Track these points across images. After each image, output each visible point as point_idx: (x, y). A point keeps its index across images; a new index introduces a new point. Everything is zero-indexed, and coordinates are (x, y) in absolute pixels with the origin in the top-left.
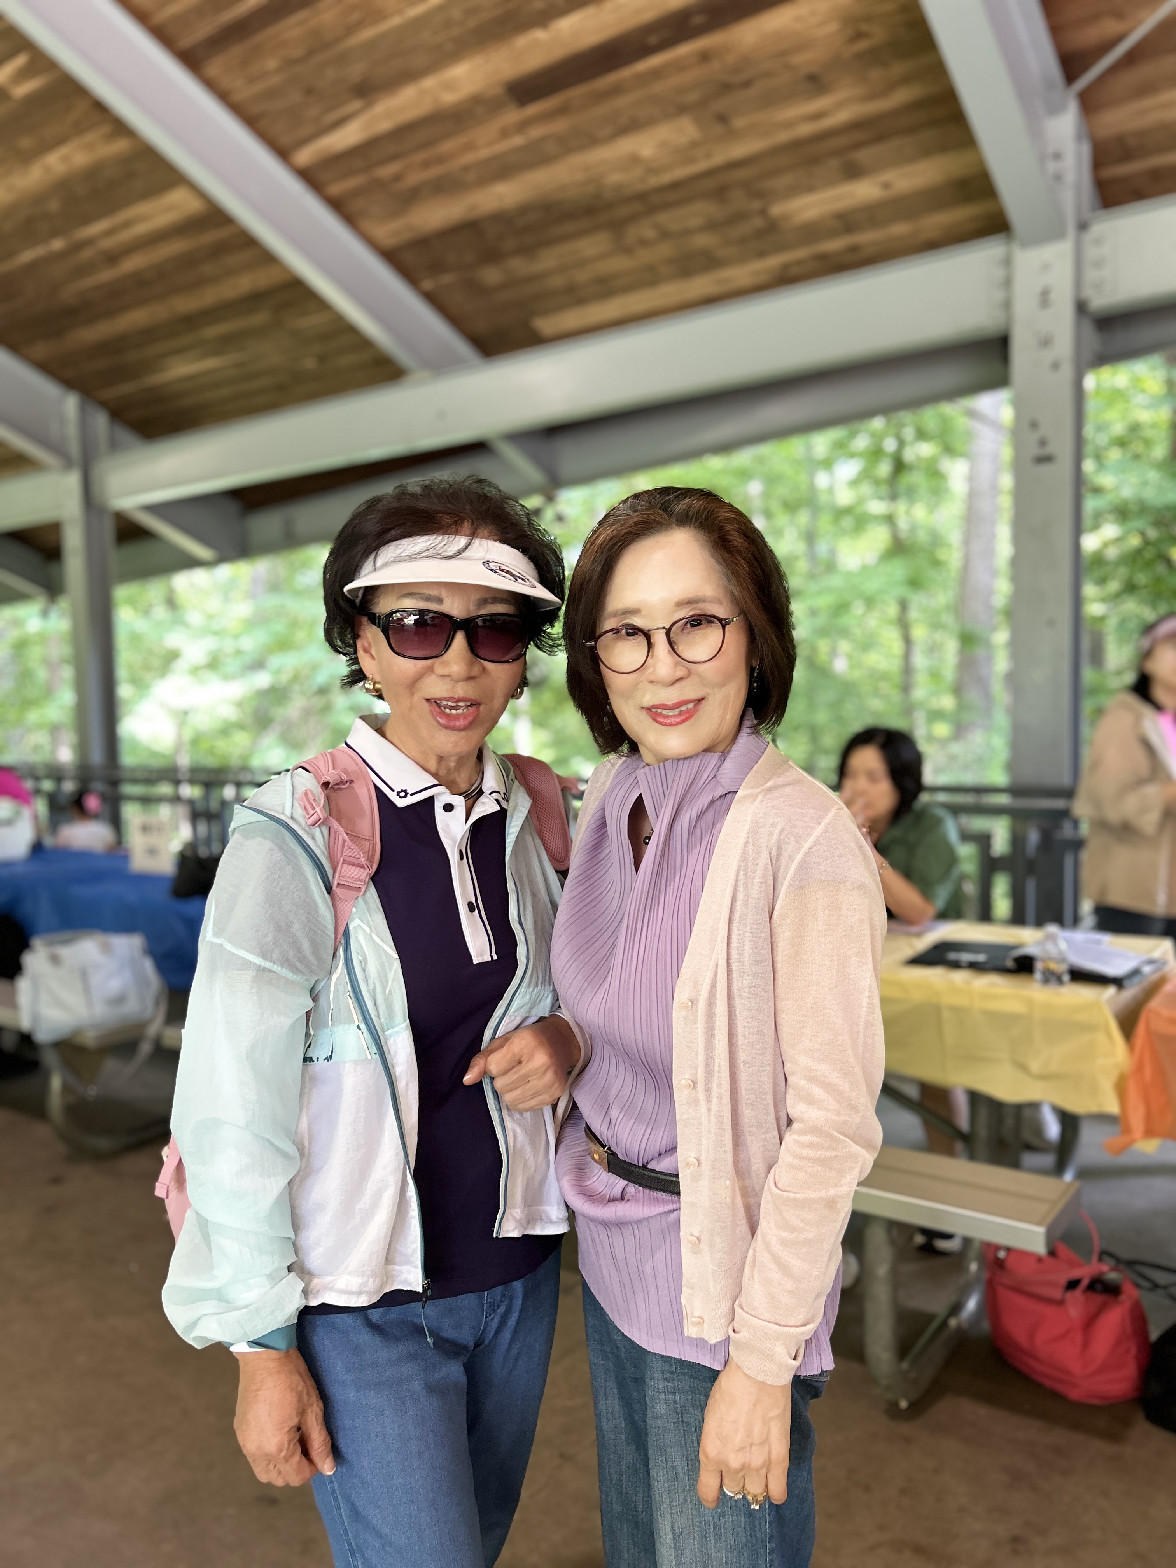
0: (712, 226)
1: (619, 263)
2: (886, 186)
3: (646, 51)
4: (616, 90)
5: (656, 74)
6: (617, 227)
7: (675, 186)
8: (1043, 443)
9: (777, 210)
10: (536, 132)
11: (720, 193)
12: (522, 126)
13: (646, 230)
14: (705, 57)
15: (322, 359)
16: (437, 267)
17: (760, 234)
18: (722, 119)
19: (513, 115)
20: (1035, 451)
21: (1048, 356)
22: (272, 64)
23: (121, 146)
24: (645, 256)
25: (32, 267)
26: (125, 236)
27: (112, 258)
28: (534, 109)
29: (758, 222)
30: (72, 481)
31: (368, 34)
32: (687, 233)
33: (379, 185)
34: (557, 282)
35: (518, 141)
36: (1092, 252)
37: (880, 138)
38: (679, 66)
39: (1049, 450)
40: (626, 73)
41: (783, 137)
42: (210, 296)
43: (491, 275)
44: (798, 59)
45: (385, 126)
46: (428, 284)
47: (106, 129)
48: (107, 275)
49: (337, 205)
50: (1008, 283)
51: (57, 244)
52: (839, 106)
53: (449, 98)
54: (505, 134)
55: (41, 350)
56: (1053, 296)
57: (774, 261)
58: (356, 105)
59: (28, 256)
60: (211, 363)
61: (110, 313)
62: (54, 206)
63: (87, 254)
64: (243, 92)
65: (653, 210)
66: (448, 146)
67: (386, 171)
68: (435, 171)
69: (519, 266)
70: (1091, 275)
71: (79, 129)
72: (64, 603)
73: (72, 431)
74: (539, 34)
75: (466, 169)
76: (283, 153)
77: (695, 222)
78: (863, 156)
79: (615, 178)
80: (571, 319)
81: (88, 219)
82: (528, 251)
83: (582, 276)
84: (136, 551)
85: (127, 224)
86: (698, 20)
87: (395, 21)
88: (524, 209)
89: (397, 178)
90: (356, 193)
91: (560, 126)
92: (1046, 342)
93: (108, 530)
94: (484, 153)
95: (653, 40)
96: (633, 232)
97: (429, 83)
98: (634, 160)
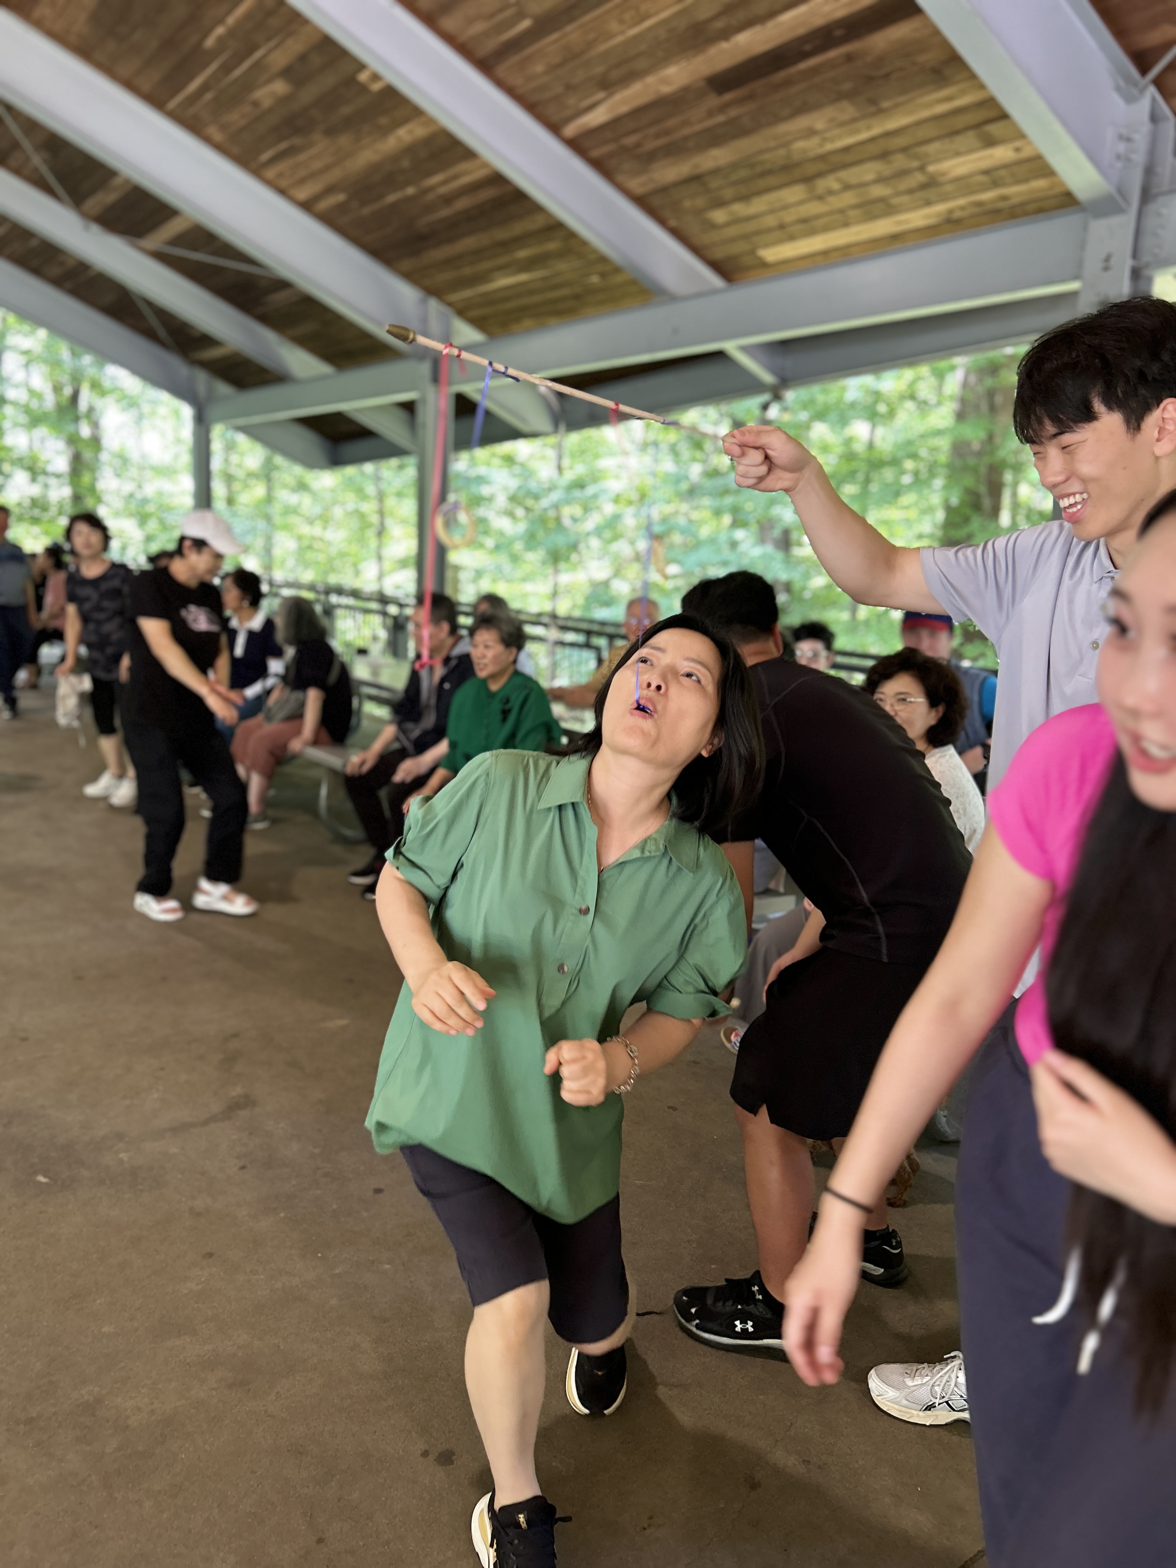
0: (881, 180)
1: (814, 208)
2: (1017, 150)
3: (805, 55)
4: (788, 83)
5: (815, 71)
6: (808, 180)
7: (847, 149)
9: (931, 169)
10: (733, 113)
11: (884, 155)
12: (722, 109)
13: (831, 182)
14: (849, 58)
15: (603, 275)
16: (677, 210)
17: (924, 187)
19: (714, 101)
22: (539, 68)
24: (834, 202)
25: (394, 206)
27: (448, 200)
28: (728, 97)
29: (919, 178)
31: (603, 47)
32: (865, 185)
33: (625, 150)
34: (770, 221)
35: (721, 118)
36: (1150, 222)
38: (831, 65)
40: (793, 70)
43: (719, 216)
44: (922, 58)
45: (624, 109)
46: (671, 223)
48: (445, 212)
49: (596, 165)
50: (1081, 246)
51: (410, 191)
52: (963, 92)
53: (666, 89)
54: (710, 114)
55: (407, 264)
56: (1115, 260)
58: (601, 95)
59: (391, 198)
60: (523, 277)
63: (431, 196)
64: (522, 88)
65: (834, 169)
66: (671, 123)
67: (630, 141)
68: (665, 140)
69: (739, 209)
74: (724, 45)
75: (686, 139)
76: (554, 128)
77: (869, 177)
78: (994, 129)
80: (787, 250)
81: (429, 174)
82: (744, 198)
83: (789, 217)
85: (456, 177)
86: (838, 33)
87: (620, 39)
89: (638, 145)
90: (610, 156)
91: (747, 109)
94: (698, 128)
95: (808, 47)
96: (822, 184)
97: (650, 80)
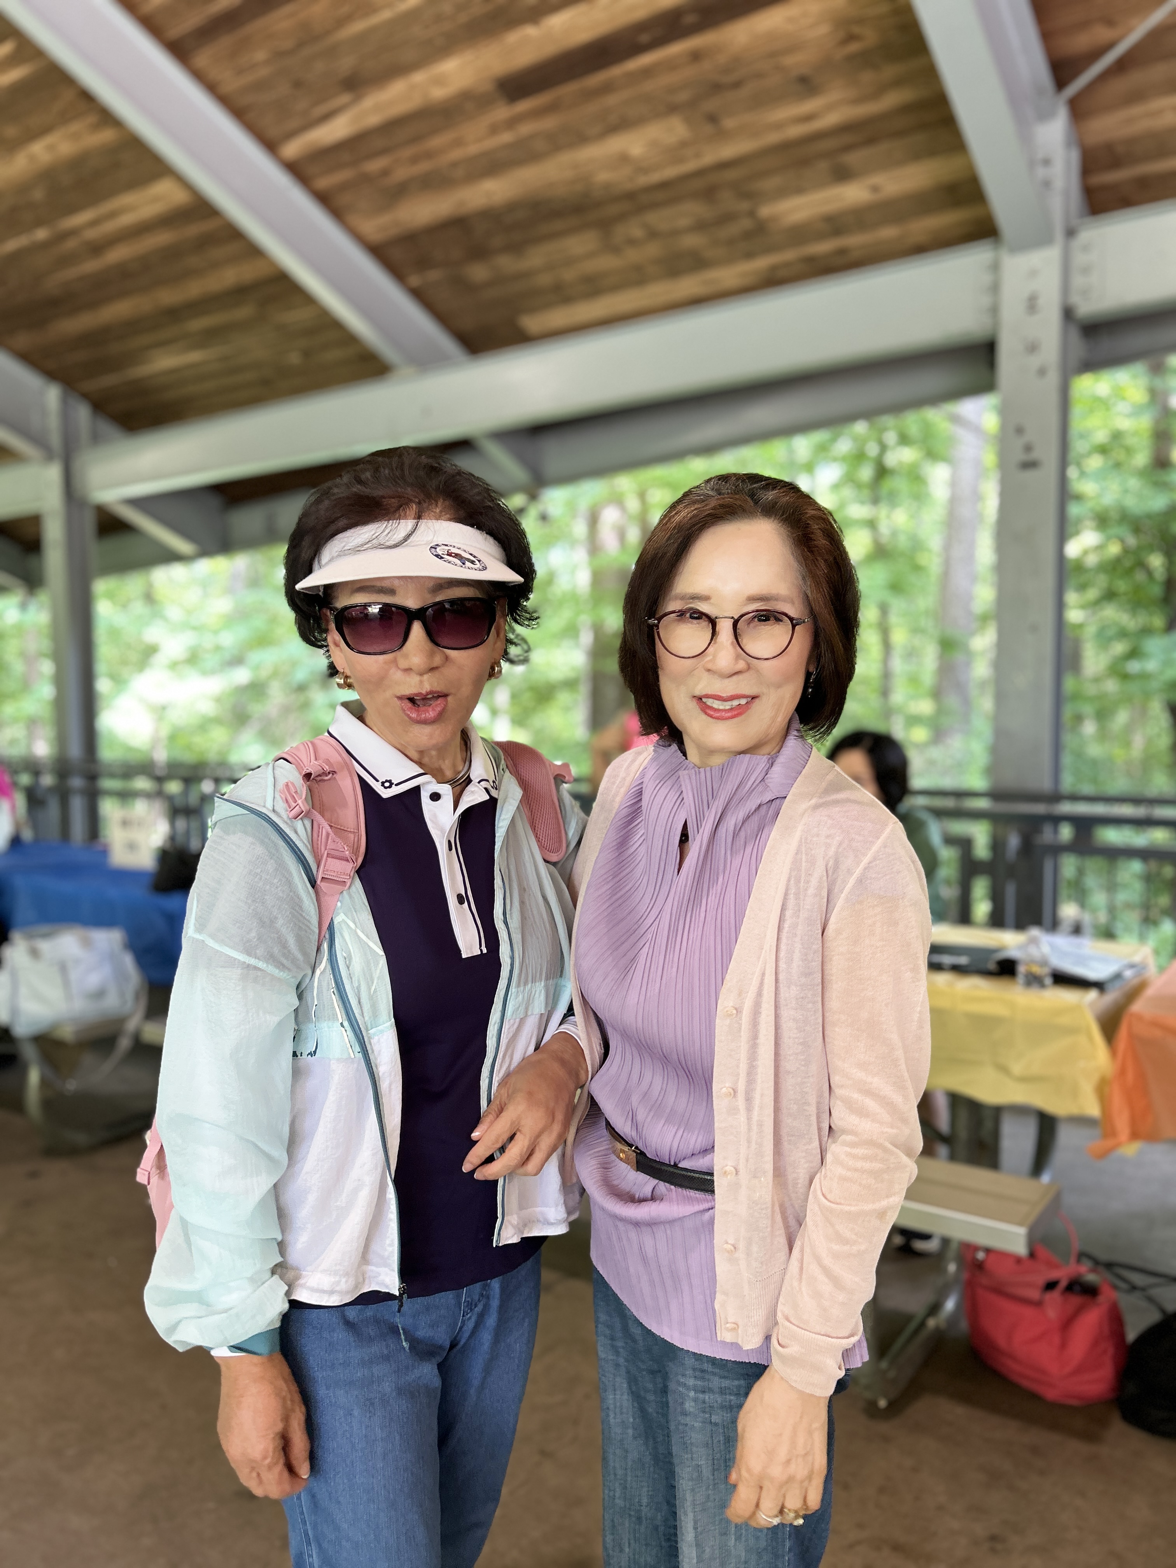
0: (701, 226)
1: (606, 263)
2: (875, 189)
3: (637, 49)
4: (607, 88)
5: (647, 73)
6: (605, 225)
7: (664, 185)
8: (1028, 448)
9: (766, 211)
10: (526, 129)
11: (709, 194)
12: (511, 123)
13: (634, 229)
14: (696, 56)
15: (307, 354)
16: (423, 263)
17: (748, 235)
18: (713, 119)
19: (502, 112)
20: (1022, 457)
21: (1035, 361)
22: (260, 55)
23: (107, 136)
24: (633, 256)
25: (15, 257)
26: (110, 227)
27: (97, 248)
28: (524, 106)
29: (746, 224)
30: (53, 473)
31: (358, 26)
32: (675, 233)
33: (366, 179)
34: (544, 280)
35: (506, 137)
36: (1079, 259)
37: (871, 141)
38: (670, 65)
39: (1035, 455)
40: (617, 71)
41: (773, 138)
42: (194, 289)
43: (478, 272)
44: (789, 61)
45: (374, 120)
46: (415, 280)
47: (92, 119)
48: (91, 266)
49: (324, 199)
50: (995, 288)
51: (41, 234)
52: (829, 108)
53: (439, 93)
54: (494, 129)
55: (23, 340)
56: (1041, 302)
57: (762, 263)
58: (345, 98)
59: (11, 245)
60: (194, 356)
61: (94, 305)
62: (38, 195)
63: (71, 244)
64: (231, 83)
65: (641, 209)
66: (436, 142)
68: (424, 167)
69: (506, 263)
70: (1078, 281)
71: (65, 118)
72: (43, 597)
73: (53, 422)
74: (531, 31)
75: (454, 165)
76: (270, 145)
77: (684, 222)
78: (853, 159)
79: (603, 177)
80: (558, 317)
81: (72, 209)
82: (516, 248)
83: (569, 275)
84: (116, 544)
85: (112, 215)
86: (690, 19)
87: (386, 15)
88: (512, 207)
89: (385, 173)
90: (344, 187)
91: (549, 123)
92: (1032, 348)
93: (89, 523)
94: (473, 149)
95: (644, 38)
96: (621, 231)
97: (419, 77)
98: (624, 158)
